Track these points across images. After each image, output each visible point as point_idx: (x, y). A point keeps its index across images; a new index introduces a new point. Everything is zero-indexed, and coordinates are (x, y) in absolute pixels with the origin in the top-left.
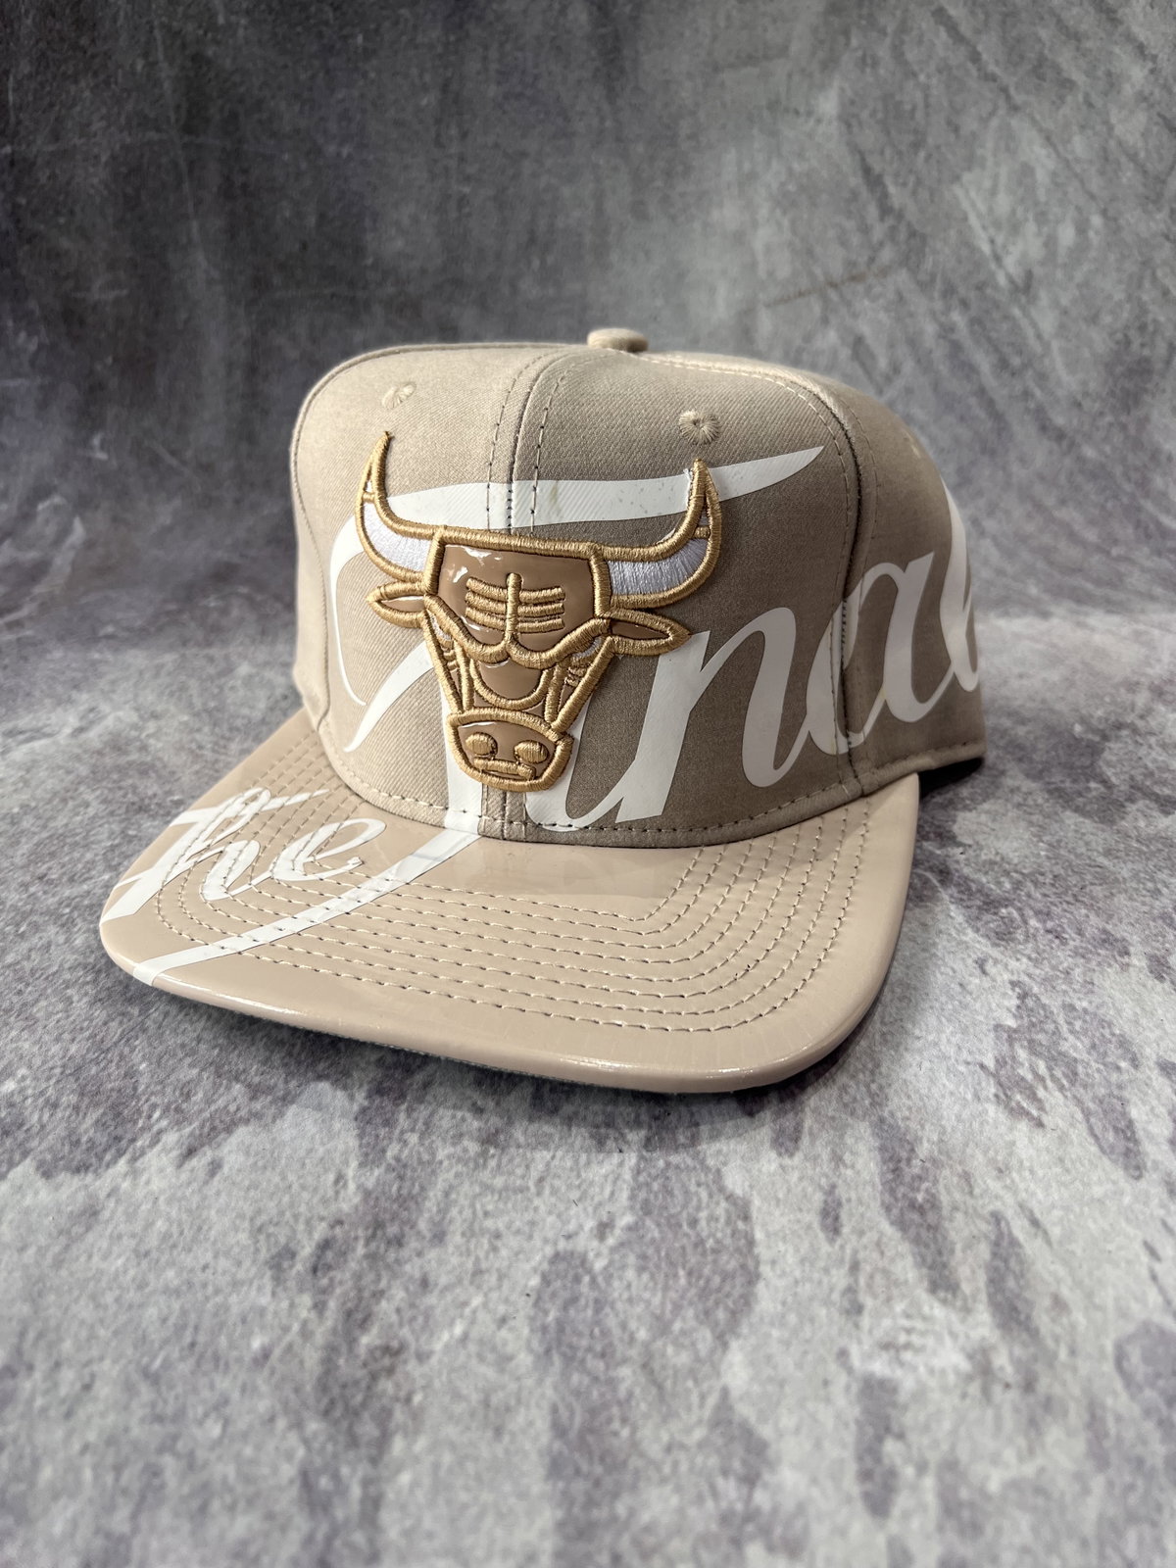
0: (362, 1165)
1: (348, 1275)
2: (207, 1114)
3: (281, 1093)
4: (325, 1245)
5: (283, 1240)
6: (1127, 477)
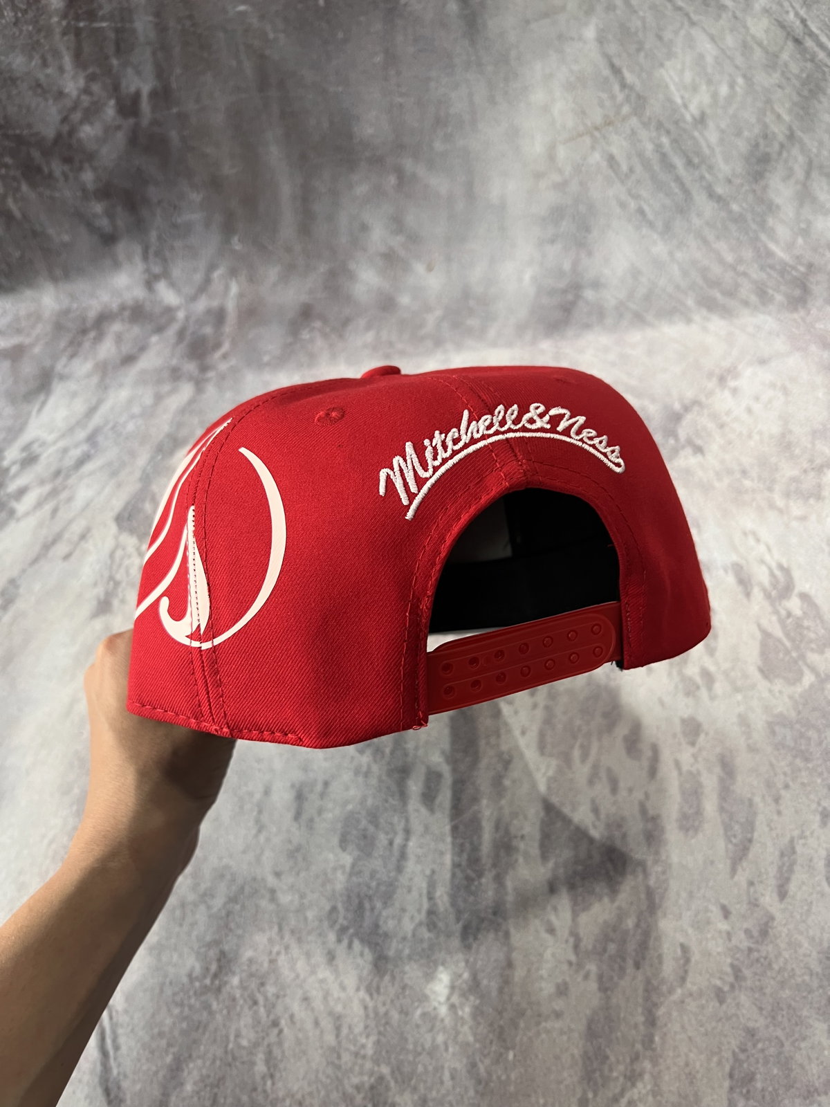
6: (754, 220)
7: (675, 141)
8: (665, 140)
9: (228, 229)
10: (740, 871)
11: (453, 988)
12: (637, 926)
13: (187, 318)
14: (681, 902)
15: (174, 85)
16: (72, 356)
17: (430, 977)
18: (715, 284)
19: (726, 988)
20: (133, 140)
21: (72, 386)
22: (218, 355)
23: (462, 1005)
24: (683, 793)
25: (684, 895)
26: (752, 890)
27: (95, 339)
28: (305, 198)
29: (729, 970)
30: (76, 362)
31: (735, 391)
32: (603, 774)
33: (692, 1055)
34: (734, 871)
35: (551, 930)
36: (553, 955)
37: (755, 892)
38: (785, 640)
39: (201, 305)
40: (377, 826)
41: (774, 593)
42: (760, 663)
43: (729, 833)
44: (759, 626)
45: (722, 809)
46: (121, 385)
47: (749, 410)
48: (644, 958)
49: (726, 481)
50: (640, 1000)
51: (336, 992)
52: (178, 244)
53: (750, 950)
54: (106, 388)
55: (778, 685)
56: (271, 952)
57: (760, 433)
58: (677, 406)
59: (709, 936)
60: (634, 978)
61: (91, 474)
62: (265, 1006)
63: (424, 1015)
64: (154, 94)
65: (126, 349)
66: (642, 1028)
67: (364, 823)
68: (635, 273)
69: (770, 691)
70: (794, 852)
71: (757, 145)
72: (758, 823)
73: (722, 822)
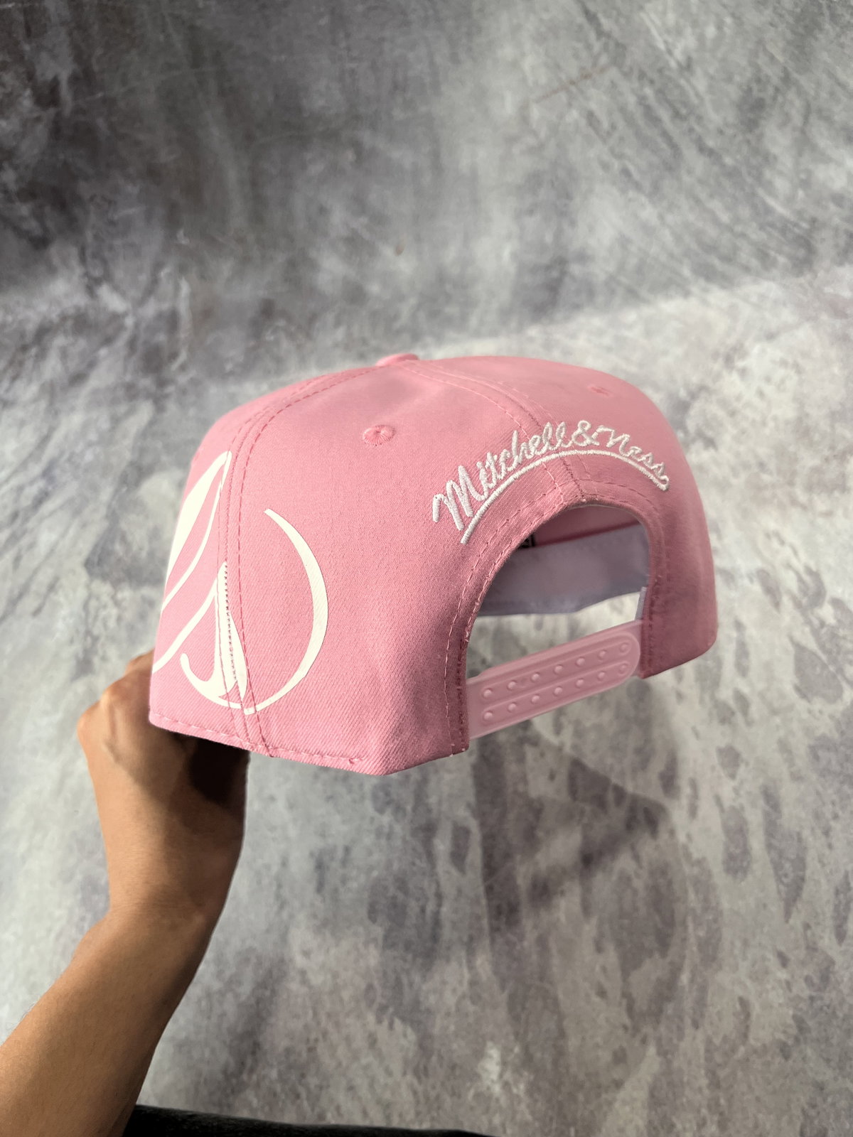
6: (749, 173)
7: (660, 93)
8: (648, 91)
9: (172, 222)
10: (794, 914)
11: (504, 1063)
12: (692, 981)
13: (137, 325)
14: (736, 952)
15: (96, 68)
16: (14, 378)
17: (479, 1054)
18: (711, 248)
19: (790, 1042)
20: (56, 131)
21: (18, 413)
22: (175, 366)
23: (516, 1083)
24: (727, 830)
25: (738, 944)
26: (809, 933)
27: (36, 356)
28: (255, 182)
29: (790, 1021)
30: (19, 384)
31: (743, 372)
32: (641, 816)
33: (760, 1116)
34: (788, 914)
35: (602, 993)
36: (607, 1020)
37: (813, 935)
38: (820, 653)
39: (150, 309)
40: (406, 893)
41: (805, 601)
42: (796, 681)
43: (780, 873)
44: (791, 639)
45: (769, 847)
46: (73, 409)
47: (761, 394)
48: (702, 1015)
49: (743, 476)
50: (702, 1061)
51: (382, 1078)
52: (118, 242)
53: (812, 999)
54: (56, 413)
55: (818, 704)
56: (308, 1040)
57: (775, 419)
58: (683, 394)
59: (769, 987)
60: (694, 1038)
61: (52, 513)
62: (308, 1099)
63: (478, 1096)
64: (74, 79)
65: (73, 365)
66: (706, 1092)
67: (392, 891)
68: (624, 242)
69: (810, 712)
70: (849, 888)
71: (750, 90)
72: (809, 859)
73: (772, 861)
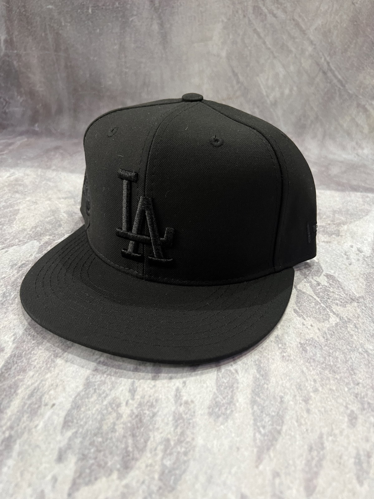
0: (37, 253)
1: (26, 269)
2: (9, 244)
3: (25, 242)
4: (24, 264)
5: (15, 263)
10: (265, 461)
15: (15, 40)
38: (315, 297)
43: (259, 424)
69: (304, 324)
70: (323, 448)
72: (288, 417)
73: (253, 414)
